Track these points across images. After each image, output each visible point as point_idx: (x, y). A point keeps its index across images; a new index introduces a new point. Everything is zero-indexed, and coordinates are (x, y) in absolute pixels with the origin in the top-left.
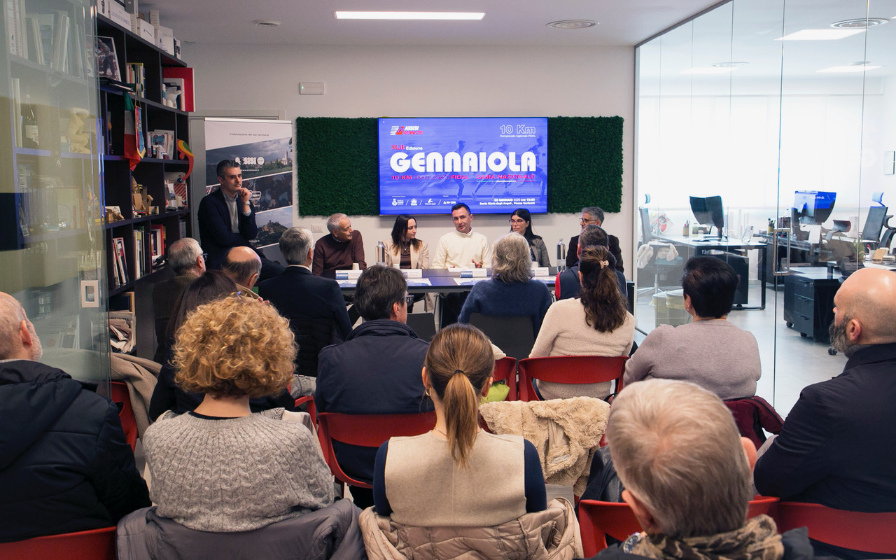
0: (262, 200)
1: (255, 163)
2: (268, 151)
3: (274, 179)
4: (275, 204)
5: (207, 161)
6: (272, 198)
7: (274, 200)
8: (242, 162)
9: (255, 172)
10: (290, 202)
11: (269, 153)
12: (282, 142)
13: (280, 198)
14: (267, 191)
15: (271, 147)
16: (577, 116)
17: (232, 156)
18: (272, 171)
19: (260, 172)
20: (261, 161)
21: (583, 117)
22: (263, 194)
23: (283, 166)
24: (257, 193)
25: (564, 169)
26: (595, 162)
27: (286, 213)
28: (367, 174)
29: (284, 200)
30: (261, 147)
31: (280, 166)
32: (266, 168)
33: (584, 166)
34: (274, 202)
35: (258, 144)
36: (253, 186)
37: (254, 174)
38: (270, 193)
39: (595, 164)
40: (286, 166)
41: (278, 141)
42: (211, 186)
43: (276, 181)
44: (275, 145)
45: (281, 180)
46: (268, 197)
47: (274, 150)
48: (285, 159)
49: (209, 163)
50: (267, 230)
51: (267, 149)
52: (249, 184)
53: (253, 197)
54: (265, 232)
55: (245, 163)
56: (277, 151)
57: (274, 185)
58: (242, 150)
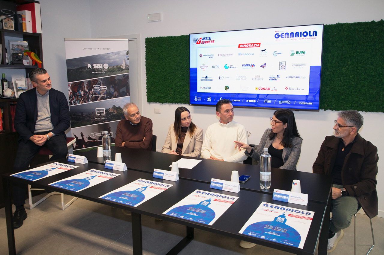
0: (108, 92)
1: (102, 68)
2: (111, 60)
3: (116, 78)
4: (117, 94)
5: (67, 66)
6: (115, 91)
7: (116, 92)
8: (93, 67)
9: (102, 73)
10: (128, 94)
11: (112, 61)
12: (121, 53)
13: (121, 91)
14: (111, 86)
15: (113, 57)
16: (357, 22)
17: (86, 63)
18: (114, 73)
19: (106, 73)
20: (106, 66)
21: (363, 22)
22: (109, 88)
23: (122, 70)
24: (104, 88)
25: (339, 72)
26: (372, 64)
27: (125, 101)
28: (185, 75)
29: (123, 92)
30: (106, 57)
31: (120, 69)
32: (110, 71)
33: (359, 68)
34: (116, 93)
35: (104, 55)
36: (101, 83)
37: (101, 75)
38: (113, 87)
39: (371, 66)
40: (125, 70)
41: (118, 53)
42: (71, 83)
43: (118, 79)
44: (117, 55)
45: (121, 79)
46: (112, 90)
47: (115, 59)
48: (123, 65)
49: (68, 68)
50: (112, 111)
51: (110, 58)
52: (98, 81)
53: (101, 90)
54: (110, 113)
55: (95, 67)
56: (117, 60)
57: (116, 83)
58: (92, 59)
